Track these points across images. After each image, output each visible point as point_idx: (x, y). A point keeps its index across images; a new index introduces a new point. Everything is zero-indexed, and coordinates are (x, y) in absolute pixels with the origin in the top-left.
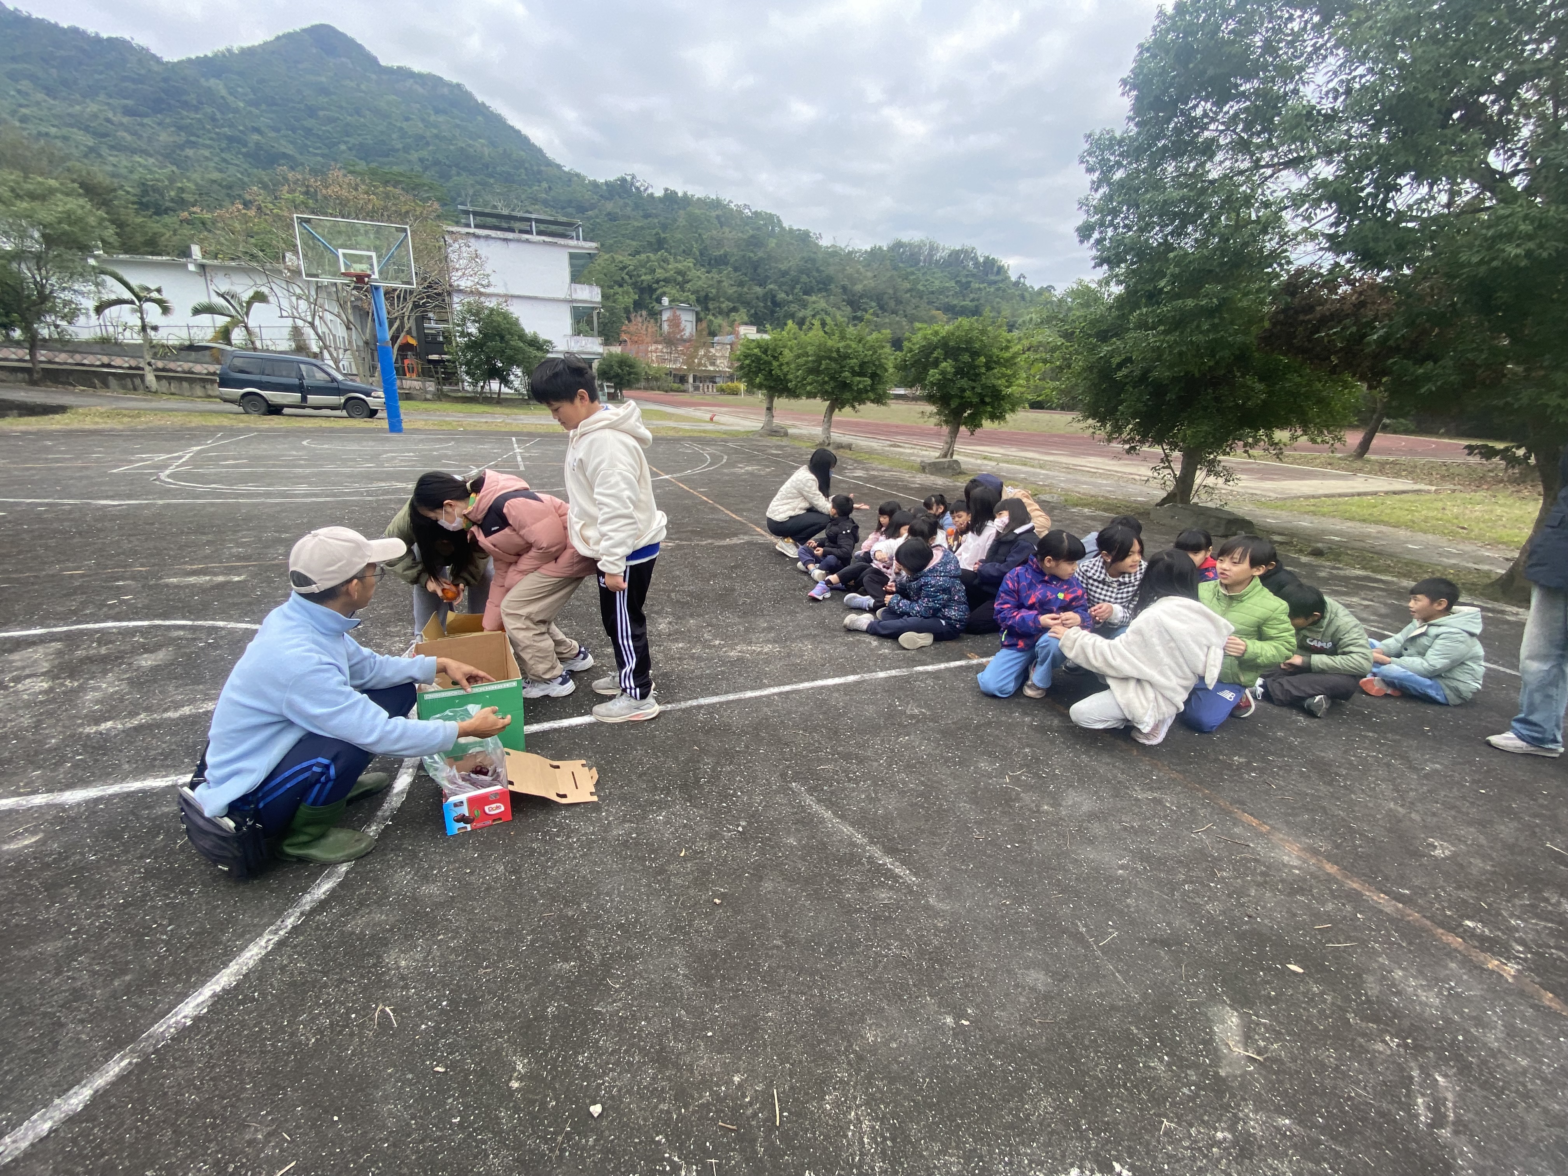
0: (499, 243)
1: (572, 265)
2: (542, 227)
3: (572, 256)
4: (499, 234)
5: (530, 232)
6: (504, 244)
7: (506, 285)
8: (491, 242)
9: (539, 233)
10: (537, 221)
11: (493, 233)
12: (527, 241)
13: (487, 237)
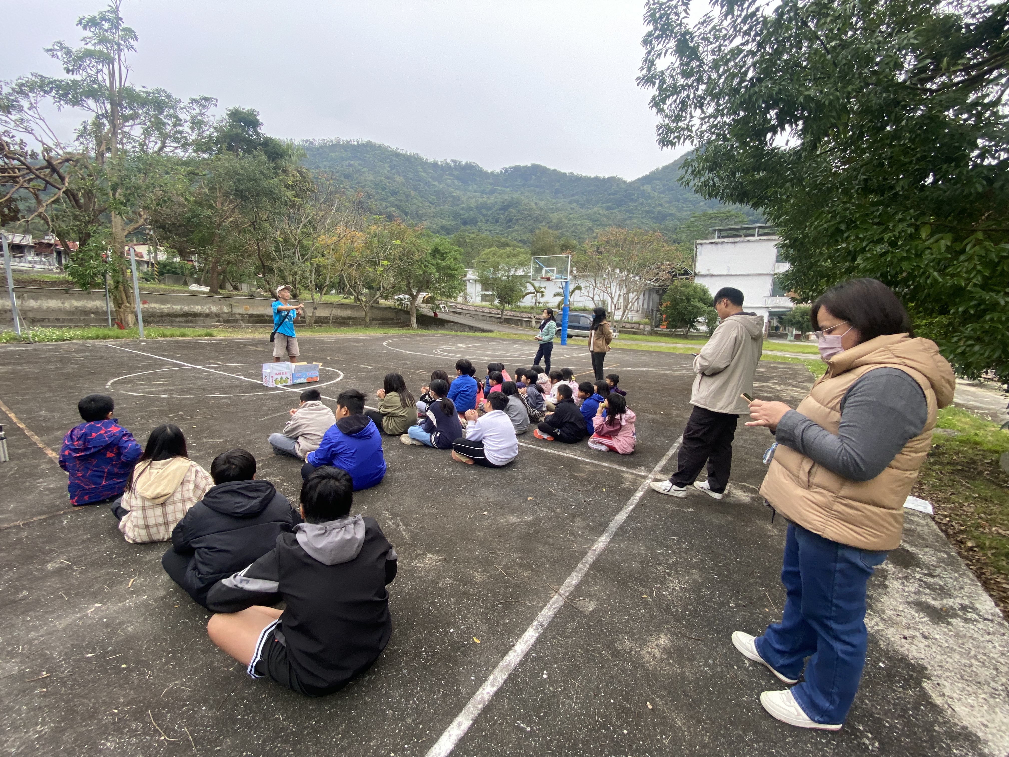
0: (730, 245)
1: (778, 252)
2: (761, 231)
4: (731, 240)
5: (754, 235)
6: (733, 245)
7: (729, 270)
8: (725, 246)
9: (759, 235)
10: (760, 228)
11: (726, 240)
12: (749, 241)
13: (722, 243)
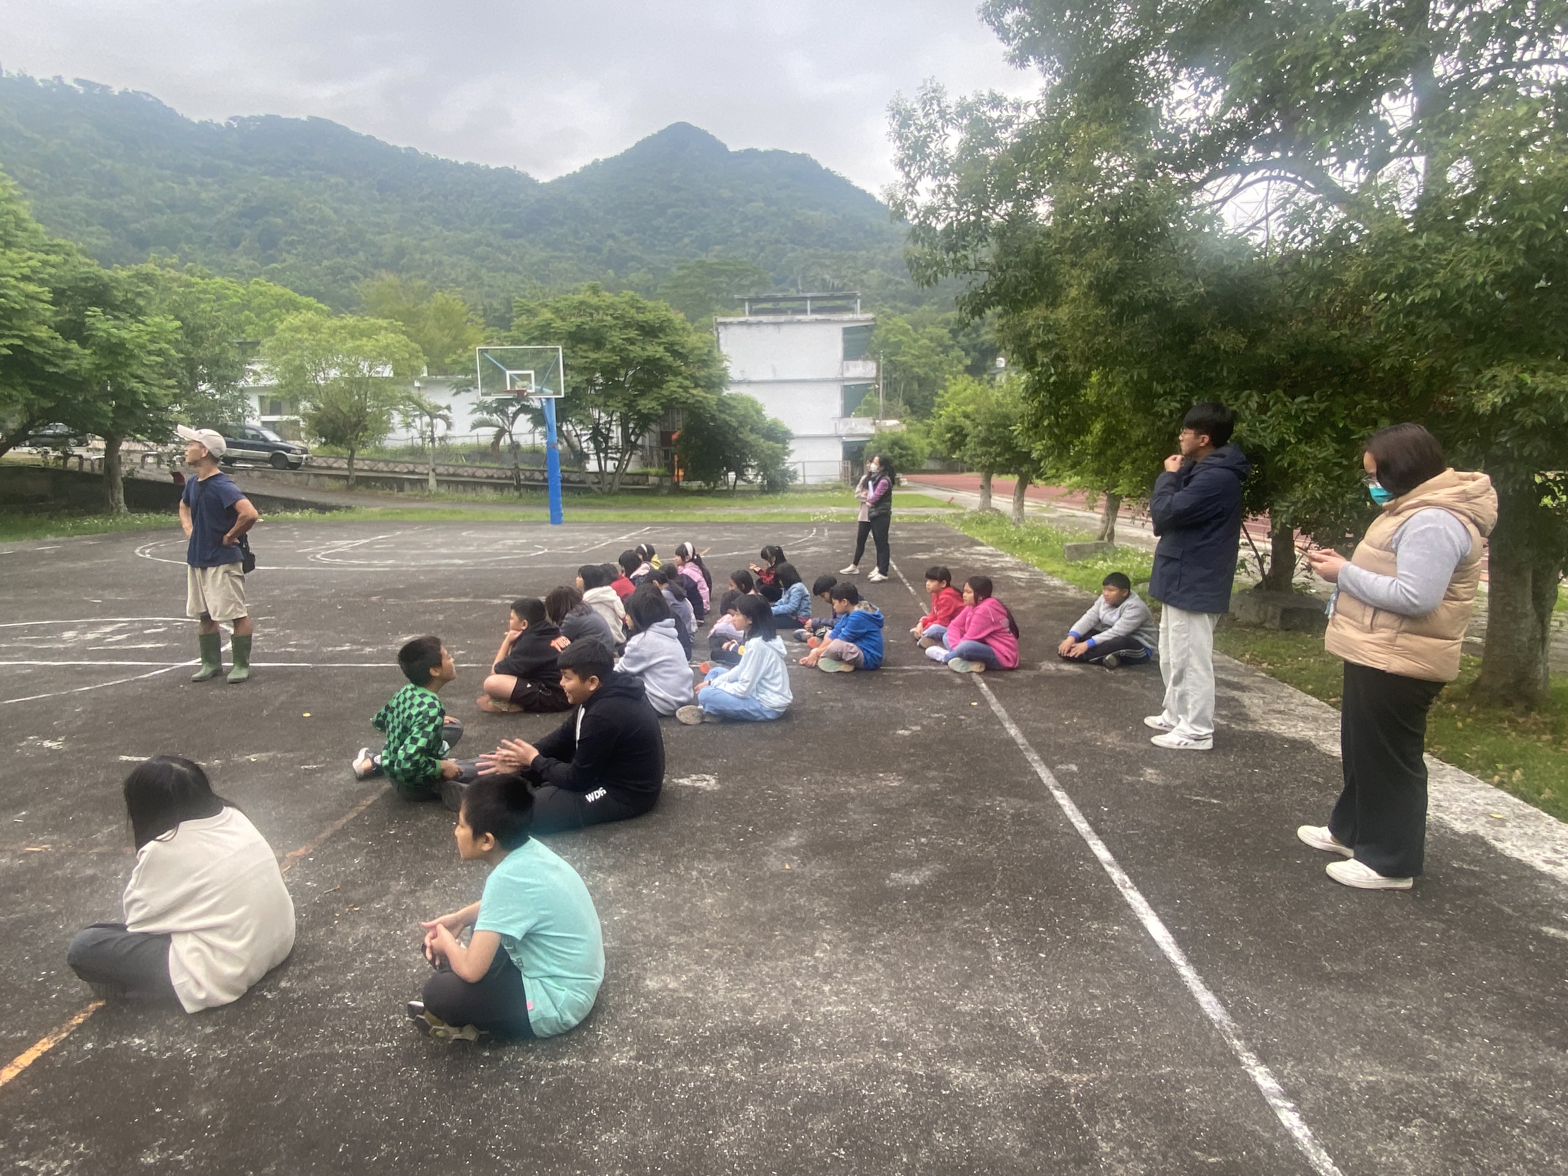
1: (845, 341)
2: (818, 305)
3: (846, 331)
4: (771, 318)
5: (804, 312)
6: (776, 328)
7: (774, 371)
8: (762, 328)
9: (814, 311)
10: (813, 299)
12: (799, 322)
13: (760, 323)
